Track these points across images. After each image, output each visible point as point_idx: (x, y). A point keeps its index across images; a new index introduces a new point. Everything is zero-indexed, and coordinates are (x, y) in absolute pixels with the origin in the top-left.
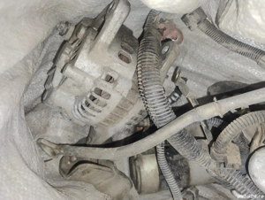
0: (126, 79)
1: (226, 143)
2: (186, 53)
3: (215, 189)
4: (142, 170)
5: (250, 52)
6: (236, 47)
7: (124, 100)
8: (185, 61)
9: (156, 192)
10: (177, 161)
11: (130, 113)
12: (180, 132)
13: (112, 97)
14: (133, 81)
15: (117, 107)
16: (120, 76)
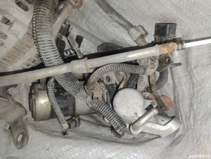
0: (22, 24)
1: (93, 83)
2: (84, 16)
3: (95, 118)
4: (37, 102)
5: (125, 24)
6: (116, 18)
7: (21, 42)
8: (83, 22)
9: (49, 119)
10: (67, 96)
11: (26, 54)
12: (66, 74)
13: (8, 38)
14: (29, 27)
15: (14, 47)
16: (15, 20)
